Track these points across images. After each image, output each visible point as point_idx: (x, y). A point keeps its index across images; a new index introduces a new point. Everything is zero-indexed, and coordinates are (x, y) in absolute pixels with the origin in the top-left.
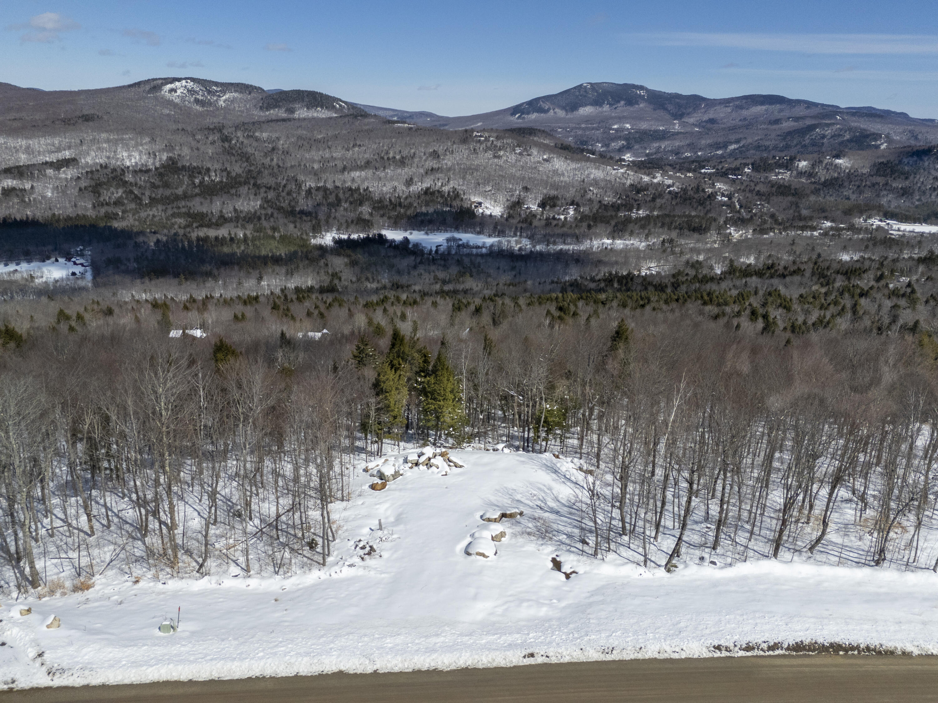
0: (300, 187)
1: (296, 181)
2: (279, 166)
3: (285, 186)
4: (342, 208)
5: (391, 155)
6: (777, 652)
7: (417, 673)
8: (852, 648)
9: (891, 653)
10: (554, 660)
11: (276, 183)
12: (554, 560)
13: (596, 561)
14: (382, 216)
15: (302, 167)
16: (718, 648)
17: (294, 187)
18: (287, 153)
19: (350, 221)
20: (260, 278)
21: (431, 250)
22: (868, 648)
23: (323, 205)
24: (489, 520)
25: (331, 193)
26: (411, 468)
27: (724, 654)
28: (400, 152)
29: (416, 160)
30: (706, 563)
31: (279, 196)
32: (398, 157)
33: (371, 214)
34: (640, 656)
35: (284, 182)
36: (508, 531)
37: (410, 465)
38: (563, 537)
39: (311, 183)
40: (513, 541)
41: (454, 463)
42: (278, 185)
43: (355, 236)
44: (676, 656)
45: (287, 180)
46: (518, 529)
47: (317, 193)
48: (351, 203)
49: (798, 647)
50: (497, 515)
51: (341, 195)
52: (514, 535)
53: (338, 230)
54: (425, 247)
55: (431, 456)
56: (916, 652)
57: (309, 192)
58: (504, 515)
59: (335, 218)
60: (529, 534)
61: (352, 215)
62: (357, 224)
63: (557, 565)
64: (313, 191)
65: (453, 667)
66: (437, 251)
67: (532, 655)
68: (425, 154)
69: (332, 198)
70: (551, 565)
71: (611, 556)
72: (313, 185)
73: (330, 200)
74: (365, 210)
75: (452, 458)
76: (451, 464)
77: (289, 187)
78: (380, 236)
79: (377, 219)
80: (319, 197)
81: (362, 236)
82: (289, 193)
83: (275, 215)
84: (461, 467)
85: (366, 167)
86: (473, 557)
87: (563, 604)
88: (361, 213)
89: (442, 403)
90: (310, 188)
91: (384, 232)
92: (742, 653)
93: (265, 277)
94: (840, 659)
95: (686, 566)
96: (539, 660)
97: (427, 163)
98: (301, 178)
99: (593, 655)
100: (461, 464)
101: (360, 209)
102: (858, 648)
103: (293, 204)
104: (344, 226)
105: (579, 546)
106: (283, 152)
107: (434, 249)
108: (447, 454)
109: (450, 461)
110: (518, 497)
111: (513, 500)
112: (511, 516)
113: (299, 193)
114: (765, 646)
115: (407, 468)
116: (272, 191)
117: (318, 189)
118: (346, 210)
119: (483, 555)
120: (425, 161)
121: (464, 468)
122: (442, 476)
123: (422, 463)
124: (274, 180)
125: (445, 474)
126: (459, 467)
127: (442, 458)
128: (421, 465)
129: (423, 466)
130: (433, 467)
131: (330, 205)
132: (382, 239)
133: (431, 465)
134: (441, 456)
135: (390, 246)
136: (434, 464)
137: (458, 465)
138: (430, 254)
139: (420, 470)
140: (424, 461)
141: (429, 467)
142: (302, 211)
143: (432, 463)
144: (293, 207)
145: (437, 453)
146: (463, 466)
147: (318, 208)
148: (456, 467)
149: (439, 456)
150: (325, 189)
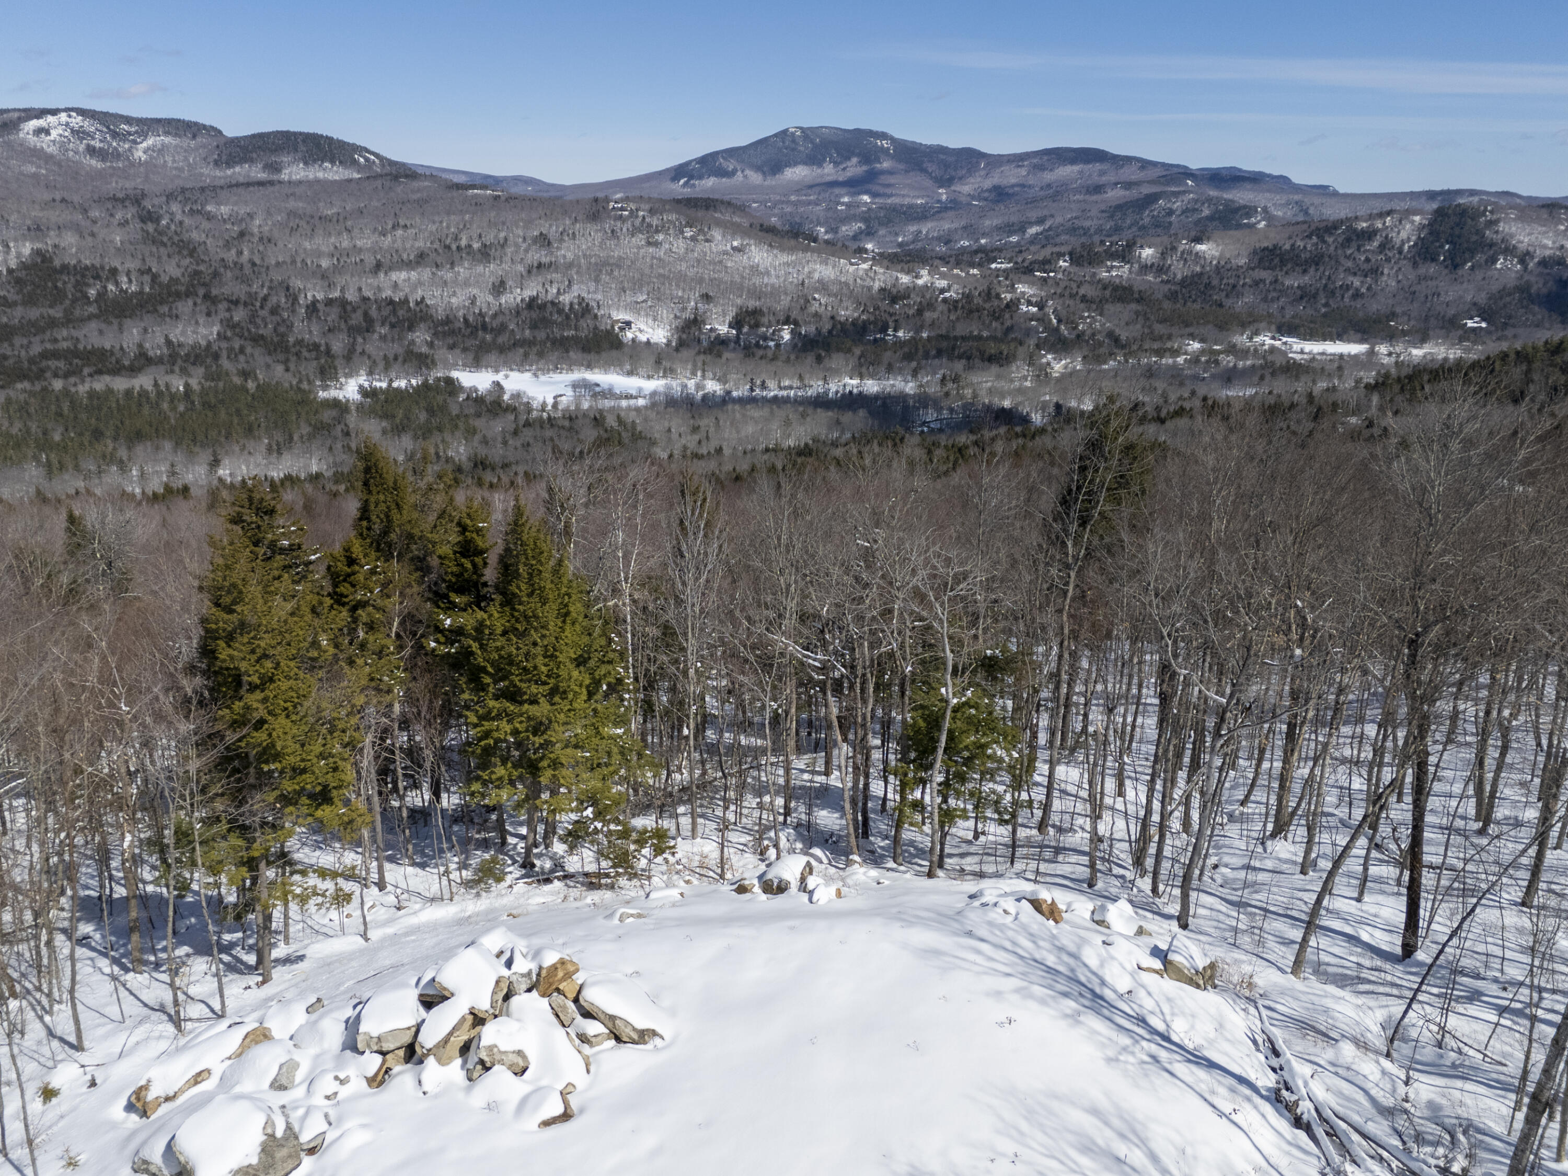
0: (295, 299)
1: (288, 289)
2: (254, 264)
3: (265, 299)
4: (376, 336)
5: (463, 243)
11: (249, 294)
14: (452, 347)
15: (299, 264)
17: (283, 300)
18: (269, 240)
19: (391, 357)
20: (215, 463)
21: (544, 404)
23: (340, 330)
25: (354, 310)
26: (378, 1080)
28: (480, 236)
29: (509, 250)
31: (253, 318)
32: (476, 246)
33: (431, 345)
35: (265, 291)
37: (373, 1062)
39: (313, 292)
41: (611, 1021)
42: (252, 296)
43: (401, 383)
45: (270, 288)
47: (327, 309)
48: (393, 326)
51: (374, 313)
53: (370, 373)
54: (534, 399)
55: (484, 1004)
57: (313, 308)
59: (363, 353)
61: (397, 348)
62: (405, 361)
64: (320, 307)
66: (555, 406)
68: (525, 240)
69: (357, 318)
72: (320, 296)
73: (353, 322)
74: (420, 337)
75: (594, 996)
76: (594, 1028)
77: (273, 300)
78: (450, 381)
79: (441, 353)
80: (333, 315)
81: (414, 382)
82: (274, 311)
83: (249, 350)
84: (644, 1036)
85: (418, 263)
88: (413, 342)
89: (541, 710)
90: (315, 302)
91: (455, 374)
93: (226, 461)
97: (530, 255)
98: (296, 283)
100: (641, 1025)
101: (410, 336)
103: (282, 329)
104: (381, 365)
106: (261, 239)
107: (550, 401)
108: (570, 975)
109: (587, 1014)
113: (293, 311)
115: (357, 1085)
116: (241, 307)
117: (329, 302)
118: (383, 338)
120: (526, 251)
121: (657, 1041)
122: (546, 1123)
123: (437, 1046)
124: (244, 288)
125: (559, 1110)
126: (634, 1042)
127: (545, 1001)
128: (431, 1061)
129: (441, 1062)
130: (496, 1068)
131: (353, 331)
132: (452, 386)
133: (486, 1059)
134: (535, 993)
135: (468, 398)
136: (503, 1049)
137: (628, 1030)
138: (543, 410)
139: (426, 1088)
140: (451, 1034)
141: (479, 1067)
142: (300, 342)
143: (490, 1048)
144: (283, 335)
145: (514, 978)
146: (654, 1033)
147: (330, 336)
148: (618, 1039)
149: (529, 990)
150: (343, 303)
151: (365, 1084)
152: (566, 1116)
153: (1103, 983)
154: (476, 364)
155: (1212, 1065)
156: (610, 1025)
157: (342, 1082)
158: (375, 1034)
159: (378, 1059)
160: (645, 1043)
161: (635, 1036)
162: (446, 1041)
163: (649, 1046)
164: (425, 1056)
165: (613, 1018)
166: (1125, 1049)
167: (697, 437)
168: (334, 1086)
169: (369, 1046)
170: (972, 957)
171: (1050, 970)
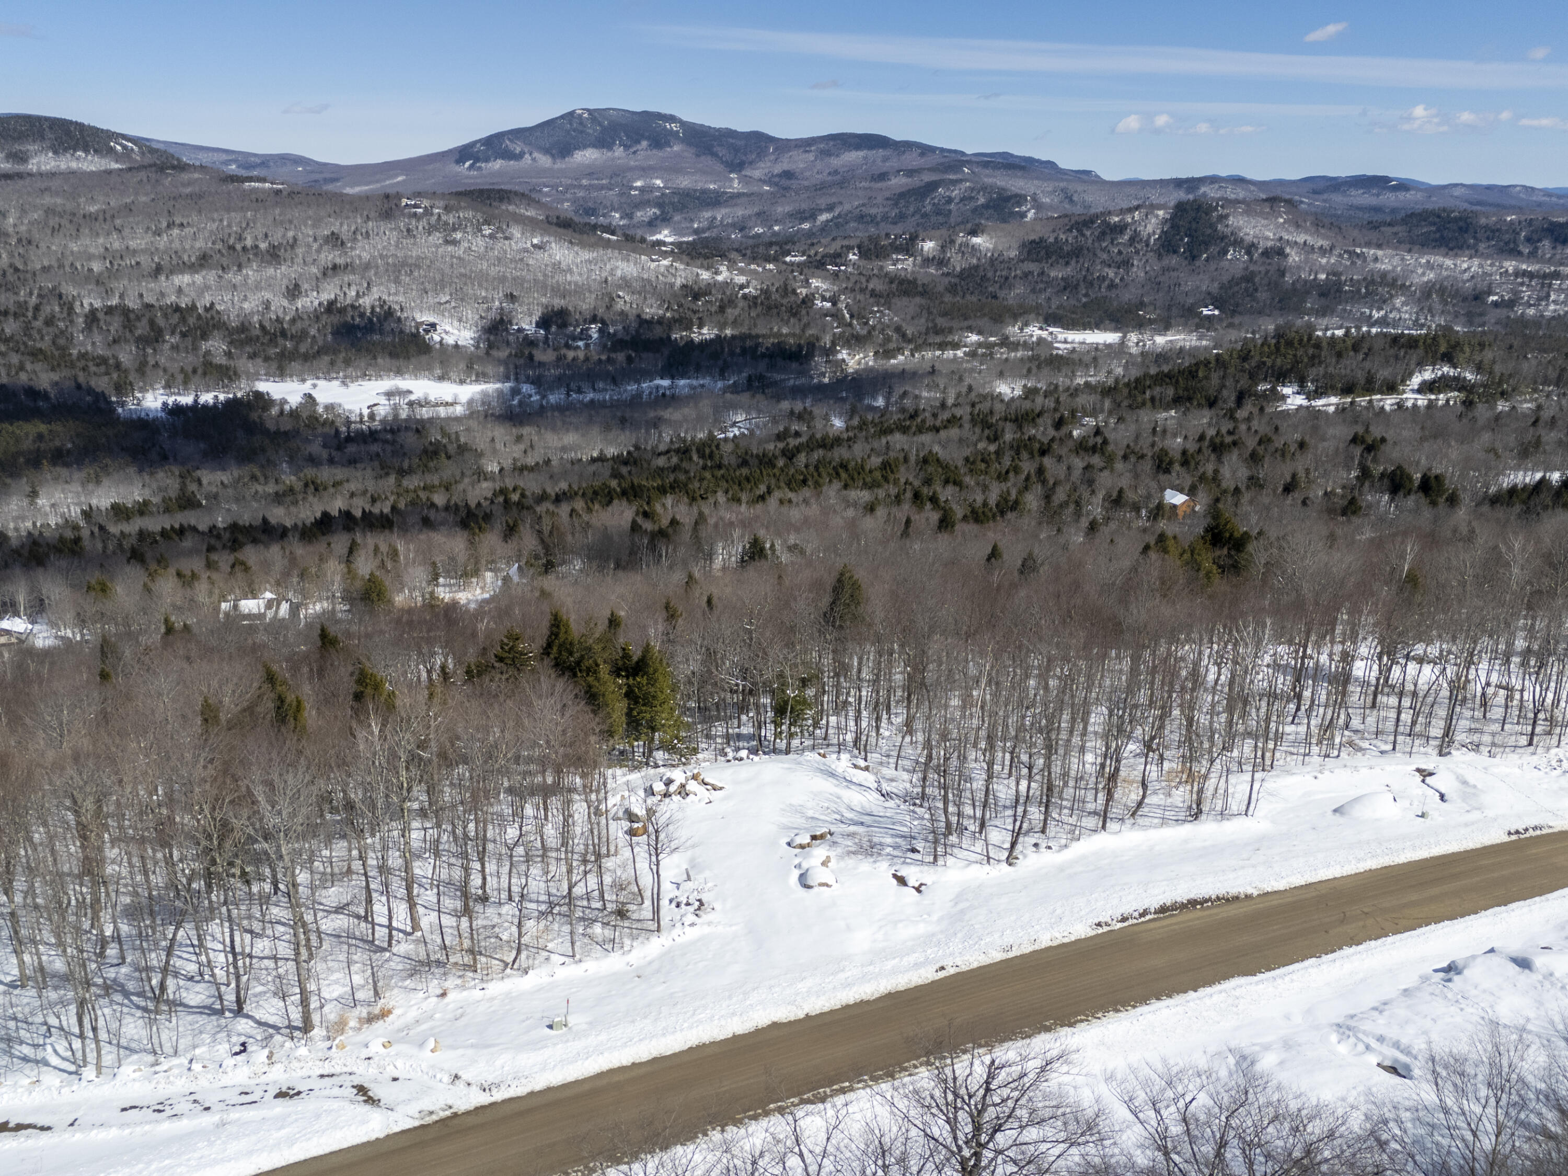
0: (71, 308)
1: (60, 296)
2: (17, 270)
3: (37, 308)
4: (167, 346)
5: (249, 242)
6: (1148, 917)
7: (847, 1007)
8: (1206, 901)
9: (1236, 898)
10: (964, 968)
11: (19, 304)
12: (895, 876)
13: (940, 869)
14: (252, 356)
15: (67, 269)
16: (1099, 925)
17: (57, 309)
18: (30, 242)
19: (190, 369)
21: (361, 415)
22: (1218, 898)
23: (127, 341)
24: (802, 847)
25: (138, 318)
26: (664, 801)
27: (1106, 929)
28: (266, 236)
29: (300, 251)
30: (1043, 849)
31: (27, 329)
32: (263, 246)
33: (229, 354)
34: (1037, 947)
35: (34, 300)
36: (832, 854)
38: (889, 850)
39: (90, 300)
40: (842, 864)
41: (712, 785)
42: (22, 306)
43: (207, 398)
44: (1066, 940)
45: (40, 296)
46: (839, 850)
47: (108, 318)
48: (184, 335)
49: (1163, 909)
50: (807, 840)
51: (161, 322)
52: (841, 857)
53: (168, 386)
54: (351, 412)
55: (682, 781)
56: (1255, 893)
57: (92, 318)
58: (814, 838)
59: (156, 365)
60: (854, 853)
61: (190, 360)
62: (205, 374)
63: (902, 881)
64: (101, 315)
65: (876, 995)
66: (372, 416)
67: (942, 968)
68: (315, 239)
69: (142, 328)
70: (895, 882)
71: (950, 860)
72: (98, 304)
73: (138, 332)
74: (216, 346)
75: (707, 780)
76: (709, 787)
77: (46, 310)
78: (259, 395)
79: (243, 364)
80: (115, 325)
81: (222, 397)
82: (49, 322)
83: (29, 366)
85: (202, 266)
86: (816, 889)
87: (935, 917)
88: (208, 353)
90: (93, 312)
91: (262, 386)
92: (1120, 925)
94: (1198, 913)
95: (1025, 856)
96: (952, 971)
97: (323, 256)
98: (70, 290)
99: (998, 956)
101: (204, 346)
102: (1210, 899)
103: (62, 342)
104: (180, 378)
105: (910, 855)
106: (20, 241)
107: (366, 412)
108: (700, 775)
109: (706, 784)
110: (810, 813)
111: (808, 818)
112: (822, 837)
113: (72, 321)
114: (1136, 914)
116: (11, 320)
117: (110, 310)
118: (175, 348)
119: (827, 885)
120: (319, 251)
124: (13, 298)
125: (708, 801)
127: (696, 782)
129: (676, 795)
130: (690, 796)
131: (143, 341)
132: (262, 401)
133: (686, 794)
134: (694, 780)
135: (282, 412)
136: (690, 792)
137: (717, 787)
138: (361, 422)
139: (673, 802)
142: (83, 356)
144: (63, 349)
146: (723, 788)
147: (117, 347)
148: (715, 789)
150: (125, 312)
154: (281, 373)
155: (863, 786)
163: (723, 791)
166: (839, 783)
167: (522, 447)
171: (822, 770)
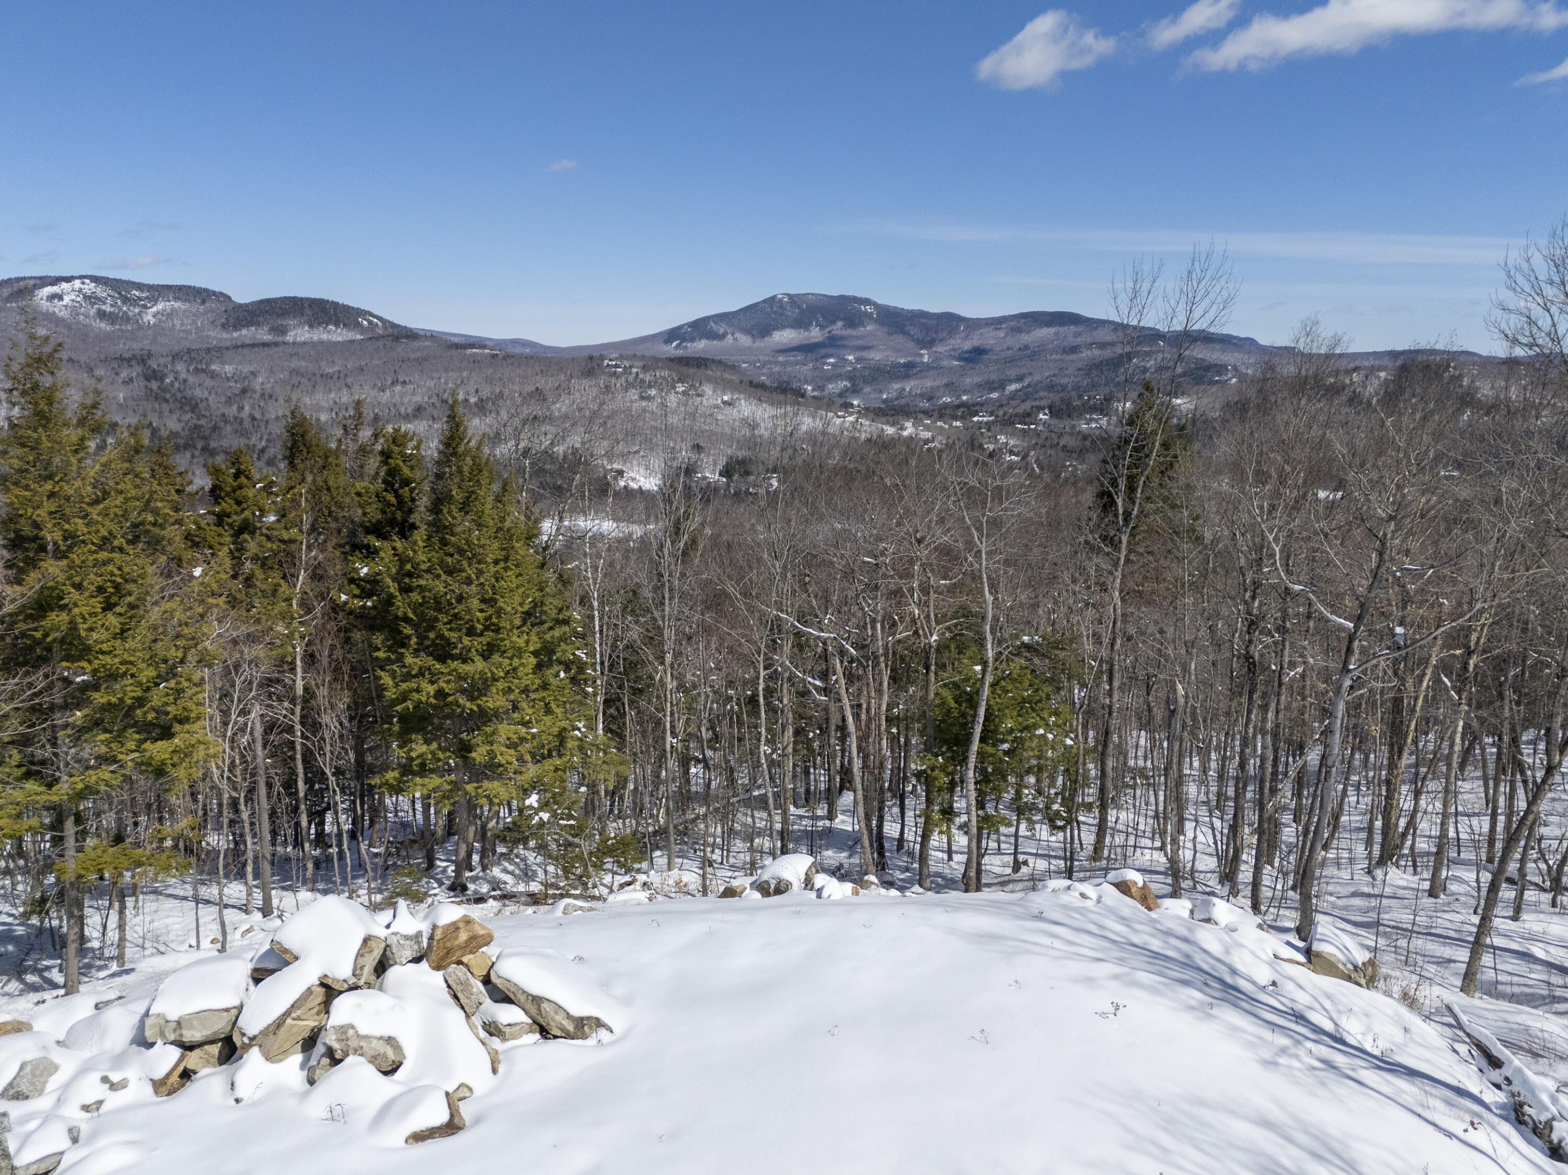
2: (254, 419)
18: (271, 397)
28: (477, 391)
29: (505, 404)
32: (473, 400)
37: (165, 1059)
68: (520, 394)
76: (509, 1014)
84: (583, 1027)
85: (415, 416)
97: (525, 409)
100: (579, 1009)
108: (478, 941)
115: (138, 1092)
120: (522, 405)
121: (603, 1034)
122: (418, 1137)
123: (265, 1032)
125: (441, 1116)
126: (568, 1036)
127: (438, 976)
128: (254, 1056)
129: (270, 1057)
130: (350, 1059)
133: (336, 1045)
134: (424, 965)
136: (363, 1031)
137: (560, 1018)
139: (239, 1093)
140: (287, 1014)
141: (325, 1061)
143: (343, 1030)
145: (393, 941)
146: (598, 1023)
148: (544, 1032)
149: (417, 960)
151: (149, 1089)
152: (452, 1127)
153: (1234, 972)
155: (1412, 1073)
156: (533, 1011)
157: (114, 1087)
158: (173, 1016)
159: (174, 1053)
160: (584, 1037)
161: (570, 1027)
162: (279, 1024)
163: (591, 1042)
164: (246, 1048)
165: (537, 1000)
166: (1283, 1051)
168: (100, 1091)
169: (162, 1034)
170: (1047, 941)
171: (1156, 955)
